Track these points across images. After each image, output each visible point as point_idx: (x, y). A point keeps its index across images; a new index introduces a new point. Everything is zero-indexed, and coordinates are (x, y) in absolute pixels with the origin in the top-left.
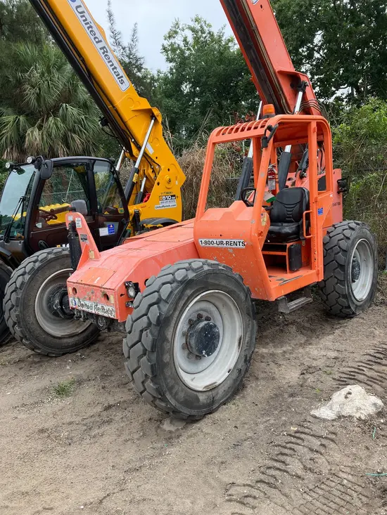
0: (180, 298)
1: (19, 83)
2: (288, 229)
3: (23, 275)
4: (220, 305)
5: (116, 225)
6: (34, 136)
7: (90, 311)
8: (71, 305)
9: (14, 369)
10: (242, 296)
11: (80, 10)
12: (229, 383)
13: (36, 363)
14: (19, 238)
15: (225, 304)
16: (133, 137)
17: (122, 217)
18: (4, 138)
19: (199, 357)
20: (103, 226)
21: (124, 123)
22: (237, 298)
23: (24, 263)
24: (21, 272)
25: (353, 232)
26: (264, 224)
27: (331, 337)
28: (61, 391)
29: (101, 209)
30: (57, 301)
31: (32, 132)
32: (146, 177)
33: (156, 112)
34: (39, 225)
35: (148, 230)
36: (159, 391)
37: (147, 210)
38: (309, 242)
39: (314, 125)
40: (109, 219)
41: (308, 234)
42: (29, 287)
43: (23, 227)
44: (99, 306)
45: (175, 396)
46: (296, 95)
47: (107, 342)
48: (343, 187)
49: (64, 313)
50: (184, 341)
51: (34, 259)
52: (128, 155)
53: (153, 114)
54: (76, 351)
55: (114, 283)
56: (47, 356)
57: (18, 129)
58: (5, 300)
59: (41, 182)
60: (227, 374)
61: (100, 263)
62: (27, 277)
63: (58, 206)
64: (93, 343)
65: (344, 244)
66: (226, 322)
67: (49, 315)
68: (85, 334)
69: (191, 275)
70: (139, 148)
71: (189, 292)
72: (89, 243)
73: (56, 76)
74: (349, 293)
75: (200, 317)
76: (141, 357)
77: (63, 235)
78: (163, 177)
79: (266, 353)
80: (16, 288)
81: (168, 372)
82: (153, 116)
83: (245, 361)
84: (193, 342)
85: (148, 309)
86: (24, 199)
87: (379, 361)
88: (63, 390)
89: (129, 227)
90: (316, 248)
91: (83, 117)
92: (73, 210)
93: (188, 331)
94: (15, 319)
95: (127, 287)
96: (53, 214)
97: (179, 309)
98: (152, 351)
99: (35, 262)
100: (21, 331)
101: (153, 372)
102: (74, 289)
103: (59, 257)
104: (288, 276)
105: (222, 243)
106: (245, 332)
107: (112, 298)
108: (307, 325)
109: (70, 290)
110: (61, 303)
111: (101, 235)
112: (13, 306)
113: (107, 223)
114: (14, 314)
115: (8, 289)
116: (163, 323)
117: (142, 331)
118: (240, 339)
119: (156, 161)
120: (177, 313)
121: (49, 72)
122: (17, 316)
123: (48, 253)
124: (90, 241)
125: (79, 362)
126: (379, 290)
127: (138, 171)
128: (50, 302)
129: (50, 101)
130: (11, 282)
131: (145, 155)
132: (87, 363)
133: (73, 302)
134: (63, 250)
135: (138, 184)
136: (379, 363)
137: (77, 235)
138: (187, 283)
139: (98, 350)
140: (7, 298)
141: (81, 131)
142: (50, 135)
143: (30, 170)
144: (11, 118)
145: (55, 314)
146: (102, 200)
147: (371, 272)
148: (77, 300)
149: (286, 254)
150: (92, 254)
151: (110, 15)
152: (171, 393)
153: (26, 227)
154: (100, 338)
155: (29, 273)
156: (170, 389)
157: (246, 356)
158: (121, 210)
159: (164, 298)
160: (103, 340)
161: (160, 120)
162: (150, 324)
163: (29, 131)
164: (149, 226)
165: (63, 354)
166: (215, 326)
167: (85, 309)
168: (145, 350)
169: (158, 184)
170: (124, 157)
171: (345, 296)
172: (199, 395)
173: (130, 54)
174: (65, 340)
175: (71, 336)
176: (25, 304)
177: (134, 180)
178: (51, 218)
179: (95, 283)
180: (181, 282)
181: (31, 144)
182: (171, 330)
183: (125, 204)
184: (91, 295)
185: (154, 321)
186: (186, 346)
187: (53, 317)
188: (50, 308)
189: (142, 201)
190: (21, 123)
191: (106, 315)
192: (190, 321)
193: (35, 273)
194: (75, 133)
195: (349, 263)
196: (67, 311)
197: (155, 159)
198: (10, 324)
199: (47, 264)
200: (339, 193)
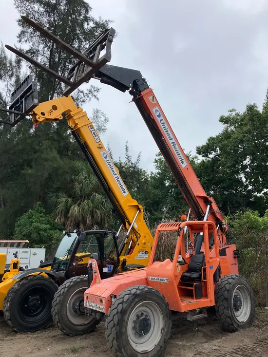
0: (132, 302)
1: (72, 181)
2: (195, 275)
3: (64, 288)
4: (153, 310)
5: (112, 266)
6: (75, 209)
7: (93, 308)
8: (85, 305)
9: (51, 340)
10: (164, 306)
11: (108, 162)
12: (155, 352)
13: (62, 338)
14: (63, 270)
15: (155, 310)
16: (127, 219)
17: (116, 262)
18: (58, 210)
19: (140, 336)
20: (106, 267)
21: (124, 212)
22: (161, 307)
23: (65, 282)
24: (63, 287)
25: (233, 280)
26: (179, 271)
27: (219, 340)
28: (74, 351)
29: (106, 257)
30: (78, 304)
31: (74, 208)
32: (133, 240)
33: (140, 207)
34: (74, 264)
35: (130, 270)
36: (118, 346)
37: (130, 259)
38: (205, 283)
39: (206, 225)
40: (109, 263)
41: (205, 278)
42: (66, 295)
43: (67, 264)
44: (98, 306)
45: (126, 351)
46: (207, 206)
47: (99, 332)
48: (236, 254)
49: (80, 311)
50: (134, 325)
51: (70, 281)
52: (124, 228)
53: (139, 208)
54: (83, 335)
55: (106, 295)
56: (68, 335)
57: (67, 205)
58: (53, 301)
59: (79, 242)
60: (154, 347)
61: (100, 285)
62: (66, 289)
63: (84, 254)
64: (91, 332)
65: (227, 286)
66: (156, 320)
67: (72, 311)
68: (88, 325)
69: (138, 292)
70: (130, 225)
71: (137, 300)
72: (97, 274)
73: (93, 178)
74: (232, 316)
75: (142, 314)
76: (113, 328)
77: (85, 270)
78: (142, 240)
79: (181, 345)
80: (60, 294)
81: (124, 338)
82: (138, 209)
83: (164, 342)
84: (137, 326)
85: (118, 305)
86: (69, 250)
87: (237, 352)
88: (75, 350)
89: (119, 268)
90: (209, 287)
91: (104, 200)
92: (92, 258)
93: (136, 320)
94: (56, 311)
95: (111, 297)
96: (81, 258)
97: (131, 307)
98: (117, 325)
99: (70, 282)
100: (58, 318)
101: (117, 336)
102: (87, 297)
103: (82, 281)
104: (194, 301)
105: (158, 279)
106: (165, 326)
107: (104, 302)
108: (209, 334)
109: (85, 298)
110: (79, 306)
111: (104, 271)
112: (57, 304)
113: (107, 265)
114: (57, 308)
115: (56, 295)
116: (123, 313)
117: (114, 316)
118: (162, 330)
119: (138, 232)
120: (130, 309)
121: (89, 176)
122: (58, 310)
123: (78, 278)
124: (98, 275)
125: (84, 340)
126: (257, 318)
127: (128, 237)
128: (74, 304)
129: (87, 191)
130: (58, 291)
131: (133, 228)
132: (88, 341)
133: (86, 304)
134: (85, 277)
135: (128, 243)
136: (237, 353)
137: (92, 270)
138: (136, 296)
139: (94, 335)
140: (55, 299)
141: (102, 209)
142: (83, 209)
143: (74, 236)
144: (64, 200)
145: (76, 311)
146: (107, 251)
147: (249, 305)
148: (88, 303)
149: (193, 288)
150: (98, 280)
151: (127, 148)
152: (124, 349)
153: (68, 264)
154: (96, 330)
155: (67, 288)
156: (124, 347)
157: (165, 339)
158: (116, 258)
159: (125, 301)
160: (97, 331)
161: (142, 210)
162: (118, 312)
163: (72, 207)
164: (131, 268)
165: (76, 335)
166: (149, 319)
167: (91, 307)
168: (114, 324)
169: (138, 244)
170: (122, 229)
171: (229, 317)
172: (138, 354)
173: (135, 167)
174: (78, 327)
175: (81, 325)
176: (63, 303)
177: (125, 242)
178: (80, 261)
179: (97, 294)
180: (134, 294)
181: (73, 214)
182: (127, 316)
183: (119, 255)
184: (95, 300)
185: (119, 311)
186: (134, 328)
187: (74, 313)
188: (74, 308)
189: (128, 254)
190: (69, 203)
191: (100, 311)
192: (137, 315)
193: (70, 287)
194: (98, 209)
195: (231, 298)
196: (82, 310)
197: (137, 230)
198: (53, 314)
199: (76, 284)
200: (235, 258)
